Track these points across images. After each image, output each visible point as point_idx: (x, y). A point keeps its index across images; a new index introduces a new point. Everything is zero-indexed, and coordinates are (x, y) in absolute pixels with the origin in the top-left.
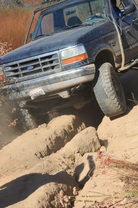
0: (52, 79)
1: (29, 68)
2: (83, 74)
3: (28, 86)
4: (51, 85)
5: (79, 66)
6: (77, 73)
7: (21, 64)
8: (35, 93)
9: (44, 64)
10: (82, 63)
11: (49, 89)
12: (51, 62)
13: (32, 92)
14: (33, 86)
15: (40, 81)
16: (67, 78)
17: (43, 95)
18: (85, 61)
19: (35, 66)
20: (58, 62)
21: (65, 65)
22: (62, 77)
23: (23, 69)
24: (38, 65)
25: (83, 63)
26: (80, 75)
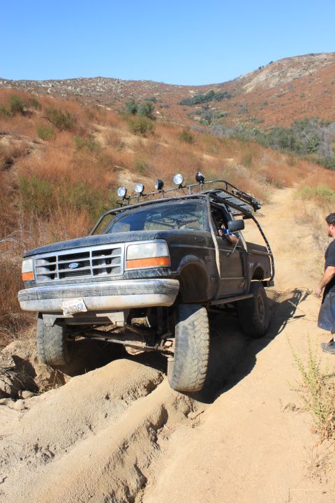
0: (104, 289)
1: (72, 266)
2: (158, 290)
3: (63, 292)
4: (98, 297)
5: (153, 275)
6: (147, 287)
7: (61, 258)
8: (71, 305)
9: (95, 262)
10: (158, 270)
11: (94, 304)
12: (109, 261)
13: (67, 303)
14: (71, 294)
15: (84, 288)
16: (128, 291)
17: (83, 313)
18: (165, 269)
19: (82, 264)
20: (119, 262)
21: (130, 269)
22: (121, 288)
23: (61, 266)
24: (87, 263)
25: (161, 272)
26: (152, 291)
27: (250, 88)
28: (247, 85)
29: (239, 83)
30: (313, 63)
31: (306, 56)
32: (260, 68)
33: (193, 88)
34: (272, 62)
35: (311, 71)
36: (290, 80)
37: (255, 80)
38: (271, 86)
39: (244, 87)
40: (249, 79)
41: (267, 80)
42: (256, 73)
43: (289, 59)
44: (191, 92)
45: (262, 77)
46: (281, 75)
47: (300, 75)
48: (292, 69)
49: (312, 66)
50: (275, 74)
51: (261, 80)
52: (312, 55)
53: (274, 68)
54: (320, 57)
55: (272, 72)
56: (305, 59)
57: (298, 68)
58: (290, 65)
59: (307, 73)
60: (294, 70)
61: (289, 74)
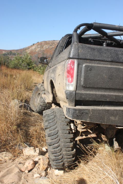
27: (28, 51)
28: (27, 50)
29: (25, 49)
30: (54, 43)
31: (52, 41)
32: (33, 44)
33: (5, 51)
34: (38, 42)
35: (53, 46)
36: (45, 49)
37: (30, 49)
38: (37, 51)
39: (26, 51)
40: (28, 48)
41: (35, 48)
42: (32, 46)
43: (45, 41)
44: (4, 52)
45: (33, 47)
46: (41, 47)
47: (49, 48)
48: (45, 45)
49: (54, 44)
50: (39, 46)
51: (33, 48)
52: (54, 40)
53: (39, 44)
54: (57, 41)
55: (38, 46)
56: (51, 42)
57: (48, 45)
58: (45, 43)
59: (51, 47)
60: (47, 45)
61: (44, 47)
